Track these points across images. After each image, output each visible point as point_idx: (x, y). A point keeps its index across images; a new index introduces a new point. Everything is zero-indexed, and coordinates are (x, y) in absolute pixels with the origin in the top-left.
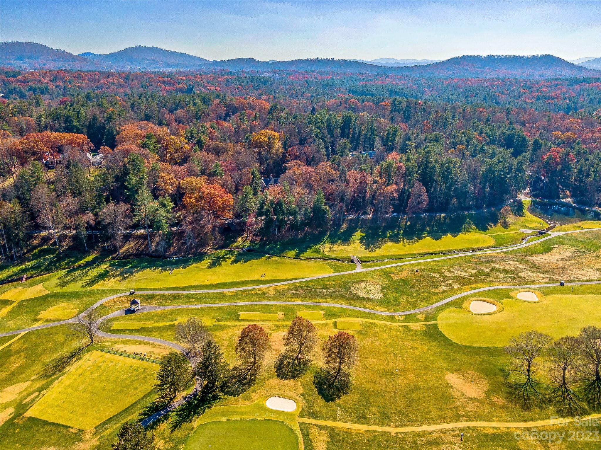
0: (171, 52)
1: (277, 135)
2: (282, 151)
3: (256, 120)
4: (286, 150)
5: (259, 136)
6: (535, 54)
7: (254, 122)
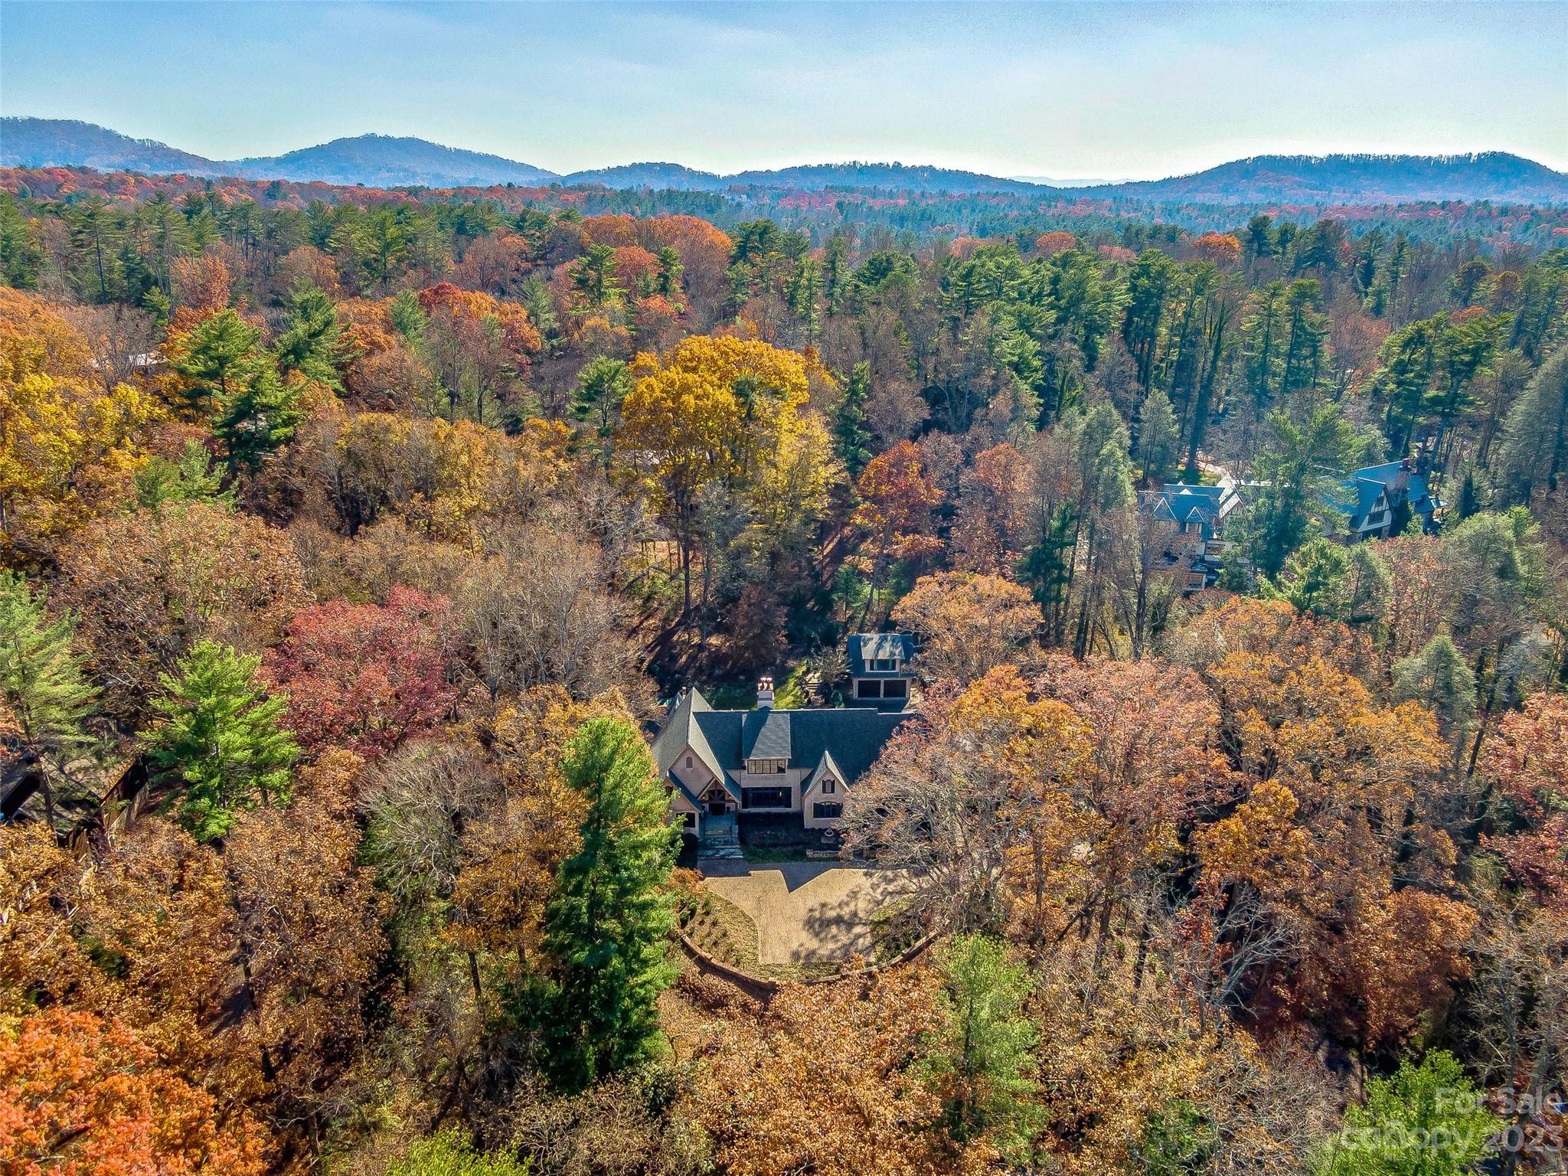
0: (458, 151)
1: (791, 363)
2: (828, 473)
3: (664, 289)
4: (855, 465)
5: (674, 374)
6: (1462, 152)
7: (656, 302)
